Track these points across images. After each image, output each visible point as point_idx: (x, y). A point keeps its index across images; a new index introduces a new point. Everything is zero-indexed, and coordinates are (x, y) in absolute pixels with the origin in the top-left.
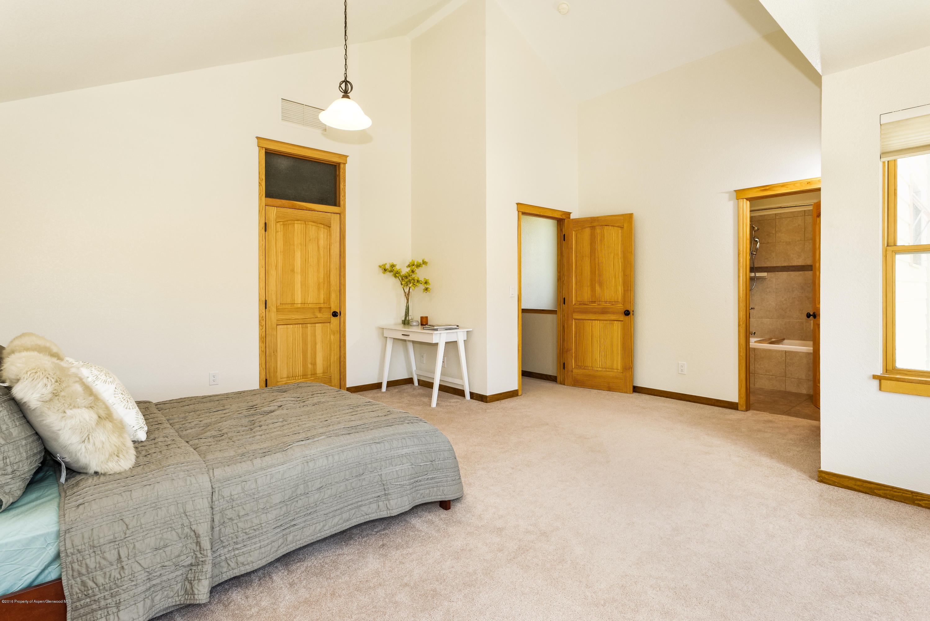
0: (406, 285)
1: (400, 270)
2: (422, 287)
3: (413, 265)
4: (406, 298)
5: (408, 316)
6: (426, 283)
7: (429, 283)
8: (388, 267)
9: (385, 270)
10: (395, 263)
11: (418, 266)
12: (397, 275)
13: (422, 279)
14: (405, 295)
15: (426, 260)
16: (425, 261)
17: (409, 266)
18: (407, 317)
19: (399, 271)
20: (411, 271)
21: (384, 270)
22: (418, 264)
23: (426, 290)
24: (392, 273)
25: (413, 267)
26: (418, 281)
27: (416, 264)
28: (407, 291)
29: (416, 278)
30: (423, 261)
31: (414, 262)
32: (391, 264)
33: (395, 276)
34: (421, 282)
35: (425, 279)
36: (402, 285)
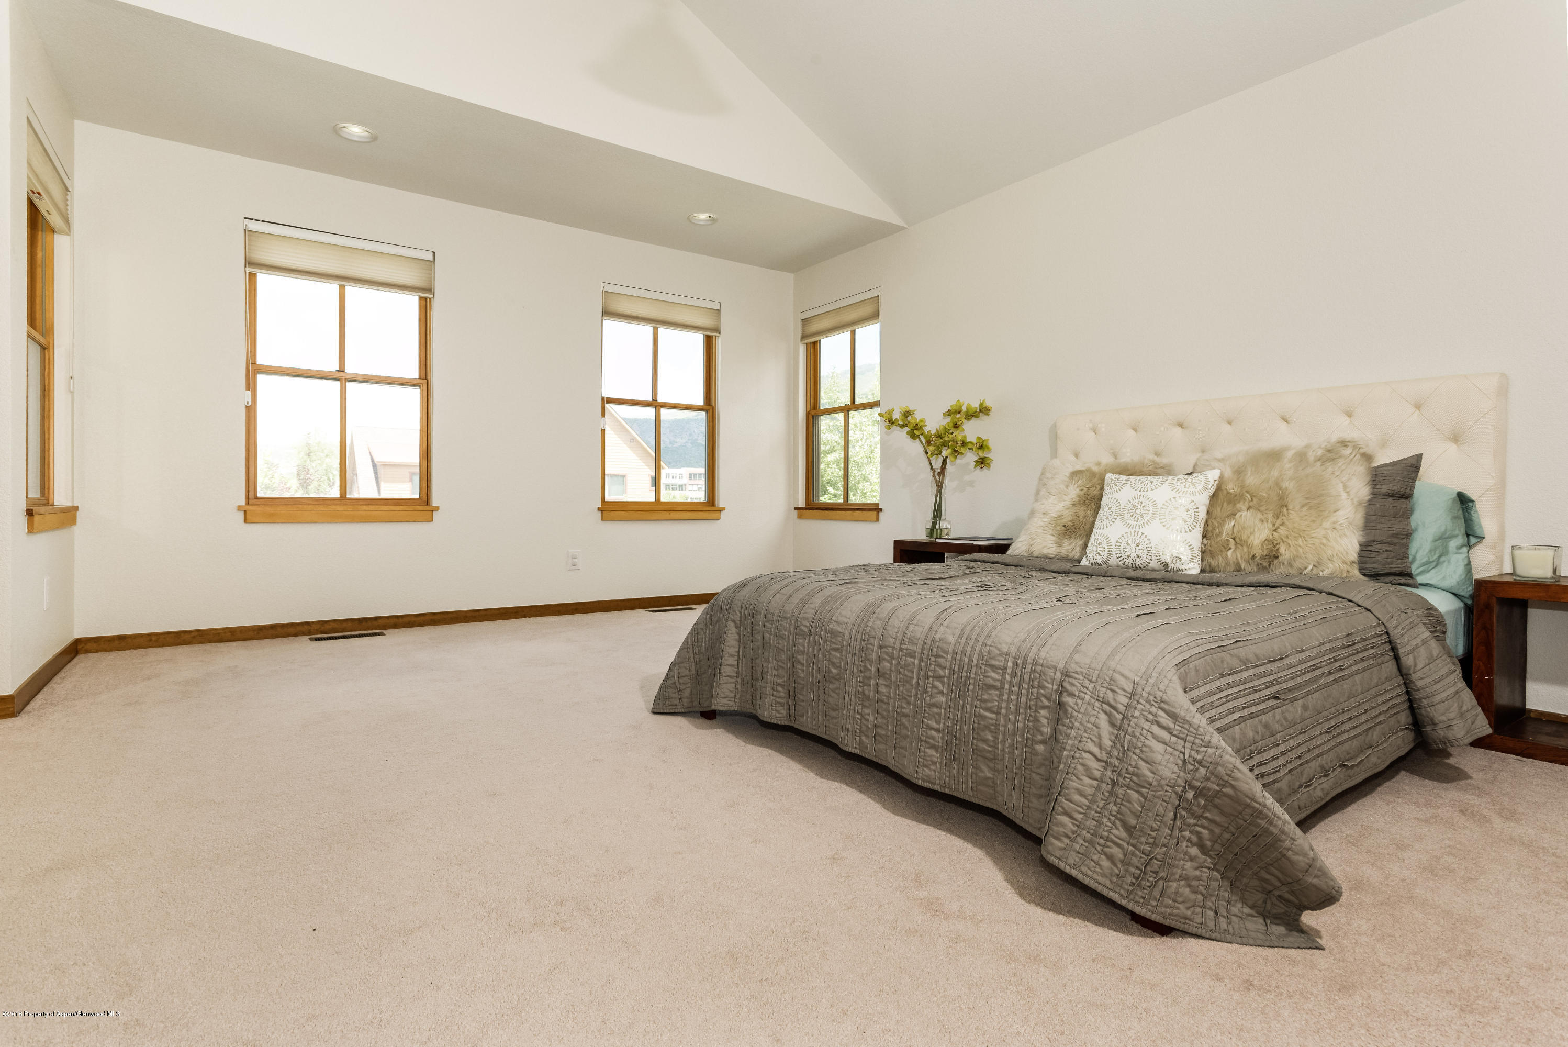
0: (936, 452)
1: (922, 421)
2: (970, 457)
3: (959, 413)
4: (937, 482)
5: (940, 519)
6: (981, 447)
7: (988, 448)
8: (897, 416)
9: (892, 422)
10: (911, 409)
11: (971, 415)
12: (916, 432)
13: (971, 438)
14: (934, 476)
15: (988, 403)
16: (985, 405)
17: (949, 413)
18: (938, 522)
19: (921, 424)
20: (951, 425)
21: (889, 421)
22: (971, 412)
23: (982, 463)
24: (907, 429)
25: (958, 416)
26: (964, 444)
27: (964, 409)
28: (937, 465)
29: (960, 437)
30: (981, 404)
31: (961, 407)
32: (904, 410)
33: (913, 436)
34: (970, 446)
35: (979, 438)
36: (927, 453)
